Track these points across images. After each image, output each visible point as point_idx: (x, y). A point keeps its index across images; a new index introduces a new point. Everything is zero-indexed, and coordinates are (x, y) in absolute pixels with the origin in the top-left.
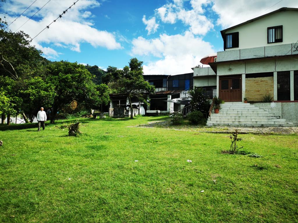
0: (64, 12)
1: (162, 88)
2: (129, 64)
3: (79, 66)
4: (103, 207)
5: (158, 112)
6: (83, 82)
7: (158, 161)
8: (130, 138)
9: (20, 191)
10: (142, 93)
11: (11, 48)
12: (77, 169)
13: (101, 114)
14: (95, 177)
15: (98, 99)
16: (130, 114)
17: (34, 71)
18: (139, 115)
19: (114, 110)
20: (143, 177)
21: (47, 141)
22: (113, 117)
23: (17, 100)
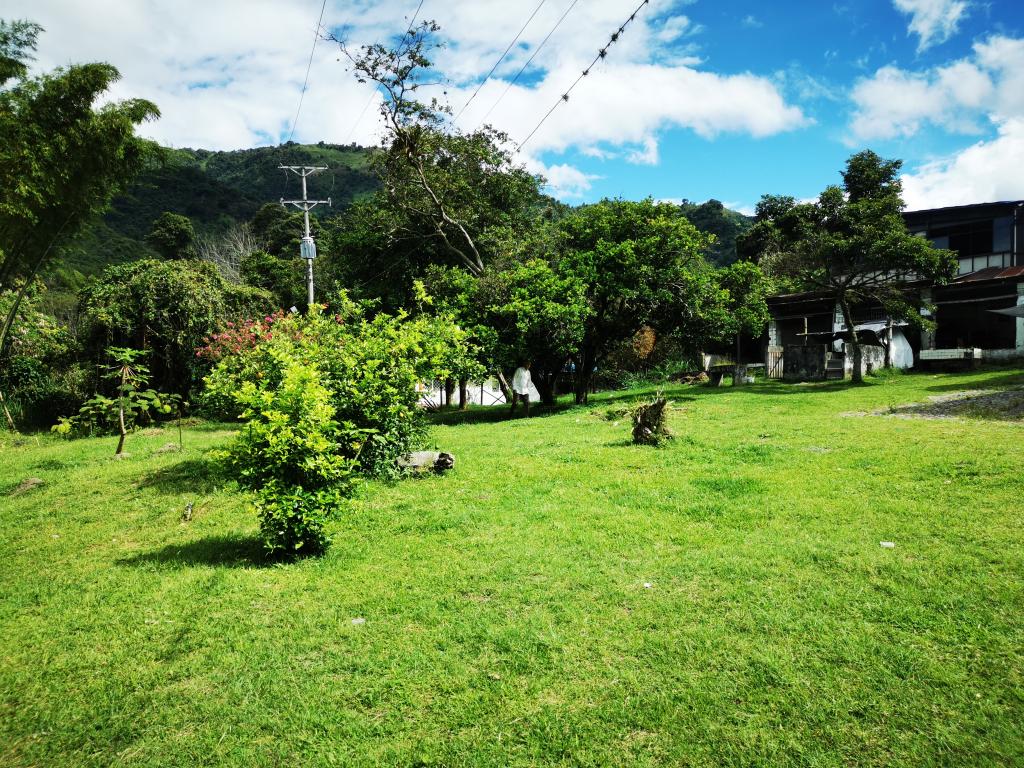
0: (614, 38)
1: (991, 258)
2: (842, 178)
3: (658, 211)
4: (767, 696)
5: (972, 354)
6: (673, 263)
7: (982, 550)
8: (857, 456)
9: (508, 607)
10: (901, 285)
11: (463, 183)
12: (668, 555)
13: (737, 371)
14: (733, 590)
15: (726, 316)
16: (848, 365)
17: (526, 243)
18: (887, 371)
19: (785, 355)
20: (922, 609)
21: (572, 460)
22: (782, 380)
23: (484, 334)
